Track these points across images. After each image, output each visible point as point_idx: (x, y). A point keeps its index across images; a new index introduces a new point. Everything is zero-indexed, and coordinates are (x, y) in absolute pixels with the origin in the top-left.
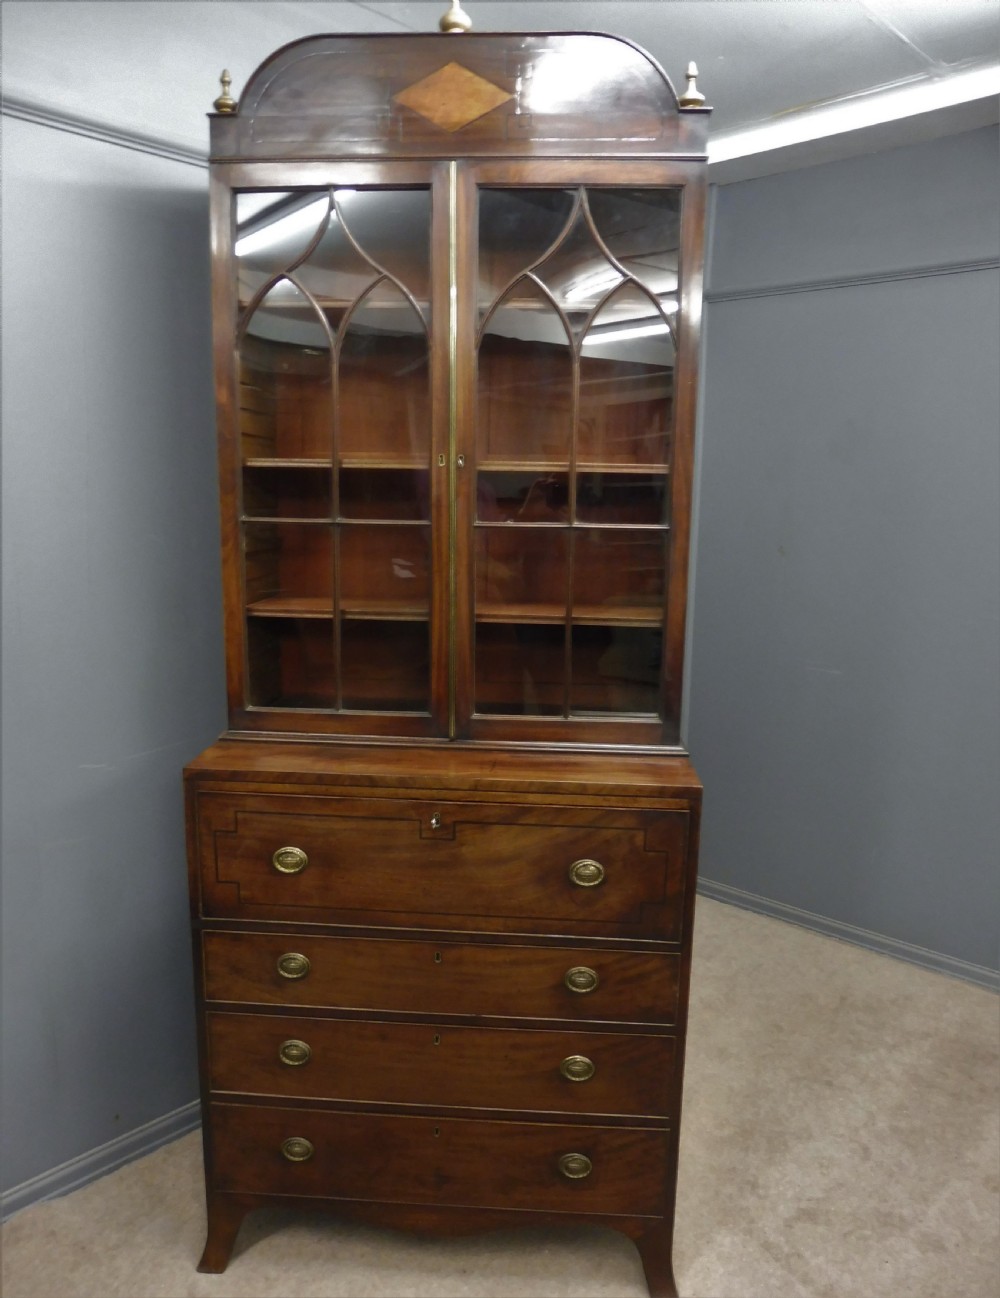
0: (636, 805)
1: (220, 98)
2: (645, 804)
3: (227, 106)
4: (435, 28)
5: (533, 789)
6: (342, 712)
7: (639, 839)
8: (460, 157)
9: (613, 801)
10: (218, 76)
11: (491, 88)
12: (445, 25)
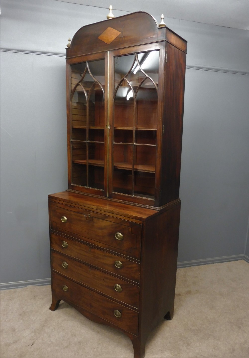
0: (130, 220)
1: (68, 44)
2: (132, 220)
3: (69, 46)
4: (106, 19)
5: (108, 211)
6: (88, 187)
7: (130, 230)
8: (109, 50)
9: (125, 218)
10: (68, 39)
11: (117, 31)
12: (108, 18)
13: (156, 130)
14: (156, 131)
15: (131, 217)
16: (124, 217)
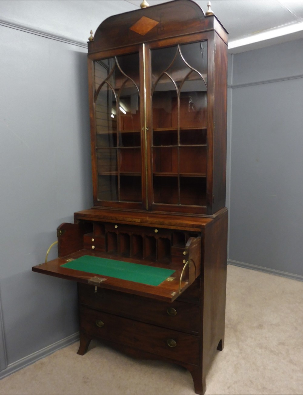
1: (90, 37)
3: (91, 39)
6: (120, 201)
8: (145, 42)
9: (179, 228)
10: (90, 31)
11: (153, 21)
12: (142, 6)
13: (206, 128)
14: (206, 130)
15: (187, 226)
16: (177, 227)
